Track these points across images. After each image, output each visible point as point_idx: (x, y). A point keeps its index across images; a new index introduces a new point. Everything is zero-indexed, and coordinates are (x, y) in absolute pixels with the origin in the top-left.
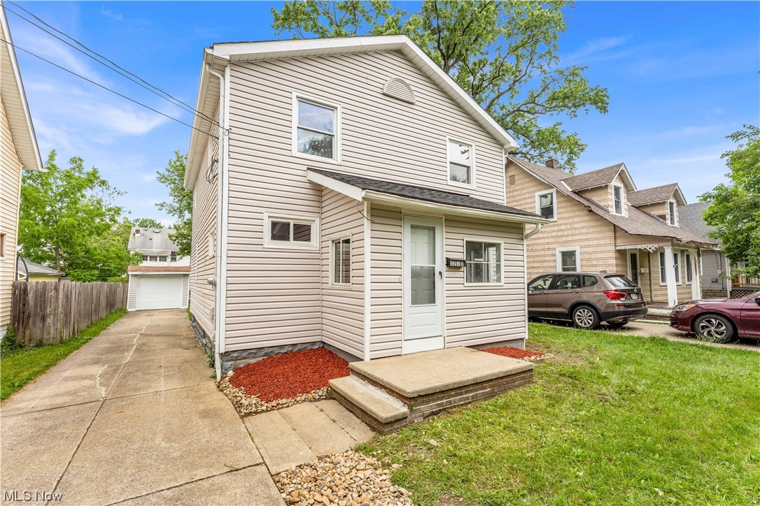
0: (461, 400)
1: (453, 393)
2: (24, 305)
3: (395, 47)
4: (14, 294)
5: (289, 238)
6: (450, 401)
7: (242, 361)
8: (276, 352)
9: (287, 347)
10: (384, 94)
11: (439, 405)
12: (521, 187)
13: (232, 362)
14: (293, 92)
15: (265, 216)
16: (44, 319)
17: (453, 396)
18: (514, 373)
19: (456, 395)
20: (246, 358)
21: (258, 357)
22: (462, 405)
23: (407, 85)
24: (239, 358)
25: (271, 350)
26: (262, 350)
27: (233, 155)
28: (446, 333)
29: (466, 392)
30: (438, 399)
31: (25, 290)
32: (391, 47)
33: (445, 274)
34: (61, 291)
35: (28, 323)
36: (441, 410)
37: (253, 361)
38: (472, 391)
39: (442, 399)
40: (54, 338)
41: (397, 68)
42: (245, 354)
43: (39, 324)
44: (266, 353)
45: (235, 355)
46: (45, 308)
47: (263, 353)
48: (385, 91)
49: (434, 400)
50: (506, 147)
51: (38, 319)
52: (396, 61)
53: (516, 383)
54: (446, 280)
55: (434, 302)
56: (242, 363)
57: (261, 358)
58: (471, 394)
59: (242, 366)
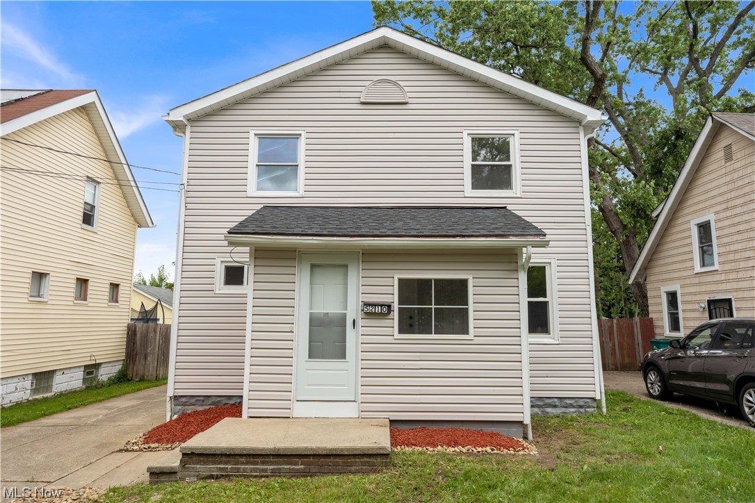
0: (252, 470)
1: (243, 460)
2: (134, 344)
3: (377, 44)
4: (128, 334)
5: (243, 283)
6: (238, 469)
7: (191, 407)
8: (224, 402)
9: (235, 398)
10: (363, 103)
11: (220, 469)
12: (743, 163)
13: (180, 407)
14: (250, 131)
15: (218, 261)
16: (146, 358)
17: (243, 463)
18: (346, 453)
19: (247, 463)
20: (194, 405)
21: (206, 405)
22: (256, 476)
23: (395, 83)
24: (188, 404)
25: (219, 399)
26: (210, 398)
27: (189, 206)
28: (360, 398)
29: (263, 463)
30: (221, 463)
31: (135, 331)
32: (369, 47)
33: (360, 322)
34: (158, 332)
35: (136, 360)
36: (222, 476)
37: (200, 409)
38: (272, 463)
39: (226, 463)
40: (152, 375)
41: (383, 67)
42: (193, 401)
43: (142, 362)
44: (213, 402)
45: (184, 400)
46: (147, 348)
47: (210, 402)
48: (362, 100)
49: (214, 463)
50: (584, 123)
51: (142, 357)
52: (382, 59)
53: (353, 468)
54: (361, 330)
55: (345, 358)
56: (190, 409)
57: (209, 407)
58: (272, 467)
59: (189, 412)
